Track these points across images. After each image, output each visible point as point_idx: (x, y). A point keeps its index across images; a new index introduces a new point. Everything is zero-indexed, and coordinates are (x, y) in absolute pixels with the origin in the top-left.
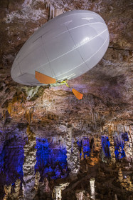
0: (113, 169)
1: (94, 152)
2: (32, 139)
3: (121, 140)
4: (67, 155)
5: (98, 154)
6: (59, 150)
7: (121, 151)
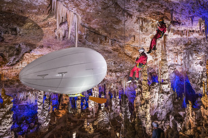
0: (78, 118)
1: (62, 105)
2: (9, 102)
3: (86, 93)
4: (38, 111)
5: (66, 107)
6: (26, 105)
7: (85, 103)
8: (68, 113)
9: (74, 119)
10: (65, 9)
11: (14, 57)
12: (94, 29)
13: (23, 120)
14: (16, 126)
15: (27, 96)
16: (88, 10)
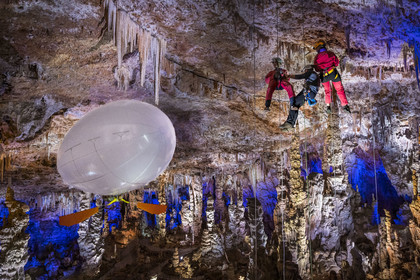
0: (161, 247)
1: (128, 220)
2: (21, 216)
3: (176, 196)
4: (80, 232)
5: (136, 224)
6: (55, 221)
7: (175, 216)
8: (140, 237)
9: (152, 248)
10: (134, 26)
11: (32, 123)
12: (192, 66)
13: (48, 251)
14: (35, 263)
15: (57, 203)
16: (180, 29)
